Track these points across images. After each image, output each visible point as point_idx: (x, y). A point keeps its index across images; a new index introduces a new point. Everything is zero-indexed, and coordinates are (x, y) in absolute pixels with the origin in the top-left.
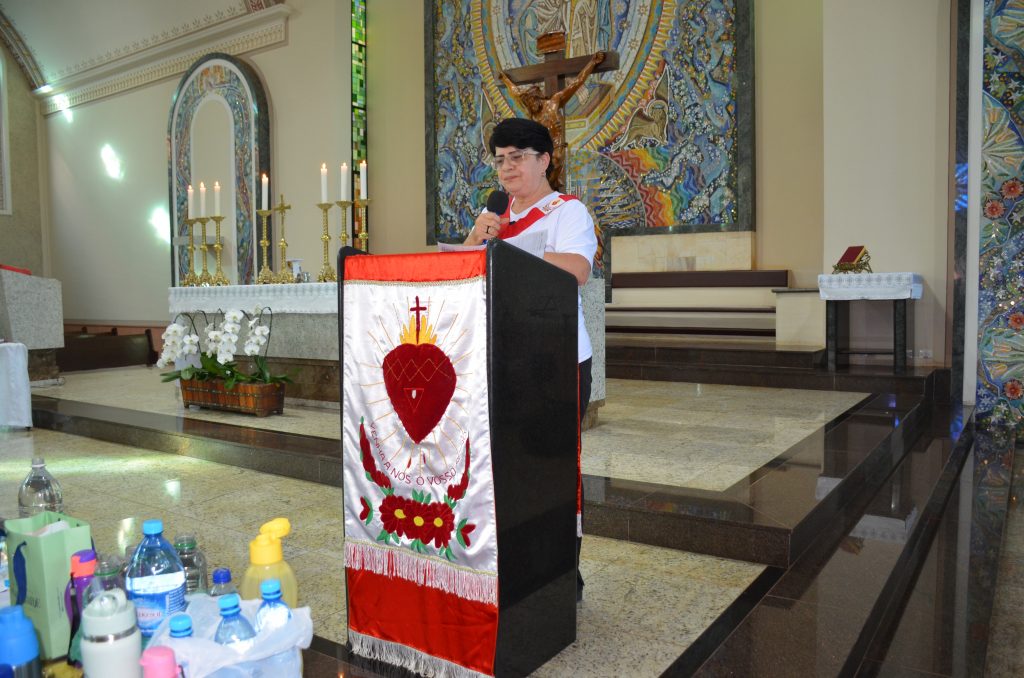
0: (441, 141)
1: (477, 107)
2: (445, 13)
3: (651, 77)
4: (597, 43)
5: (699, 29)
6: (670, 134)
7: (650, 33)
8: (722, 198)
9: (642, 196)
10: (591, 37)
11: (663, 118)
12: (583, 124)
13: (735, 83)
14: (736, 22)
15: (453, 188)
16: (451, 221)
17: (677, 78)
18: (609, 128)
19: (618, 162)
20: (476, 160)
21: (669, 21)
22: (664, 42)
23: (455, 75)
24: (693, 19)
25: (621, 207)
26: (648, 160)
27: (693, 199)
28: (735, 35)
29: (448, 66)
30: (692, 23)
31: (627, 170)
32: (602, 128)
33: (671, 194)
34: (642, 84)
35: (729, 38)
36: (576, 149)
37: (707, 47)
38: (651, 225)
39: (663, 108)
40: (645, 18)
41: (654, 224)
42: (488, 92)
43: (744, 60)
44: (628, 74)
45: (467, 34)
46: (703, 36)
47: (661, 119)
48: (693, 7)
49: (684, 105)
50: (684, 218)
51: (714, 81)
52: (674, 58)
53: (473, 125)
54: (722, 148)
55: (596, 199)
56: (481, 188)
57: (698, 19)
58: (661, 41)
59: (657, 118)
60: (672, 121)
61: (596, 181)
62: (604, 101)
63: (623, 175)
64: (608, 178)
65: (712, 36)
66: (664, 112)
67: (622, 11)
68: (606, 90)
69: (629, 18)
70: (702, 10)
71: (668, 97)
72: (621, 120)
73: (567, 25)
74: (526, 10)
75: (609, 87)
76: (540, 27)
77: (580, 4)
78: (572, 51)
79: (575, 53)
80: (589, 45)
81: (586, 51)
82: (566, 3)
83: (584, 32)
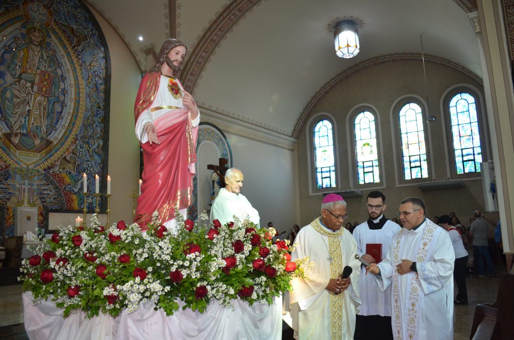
3: (70, 144)
4: (46, 120)
5: (91, 131)
6: (78, 170)
7: (71, 125)
9: (64, 195)
10: (44, 116)
11: (75, 163)
12: (36, 156)
14: (104, 133)
17: (81, 148)
18: (49, 161)
19: (53, 177)
21: (80, 123)
22: (77, 131)
24: (89, 126)
25: (53, 199)
26: (68, 180)
27: (86, 199)
28: (104, 138)
30: (89, 127)
31: (57, 182)
32: (46, 160)
33: (77, 196)
34: (67, 144)
35: (101, 138)
36: (32, 167)
37: (94, 139)
39: (75, 158)
40: (70, 118)
41: (69, 208)
43: (105, 148)
44: (60, 139)
46: (92, 134)
47: (74, 162)
48: (89, 121)
49: (84, 159)
50: (82, 207)
51: (96, 153)
52: (81, 139)
55: (41, 194)
57: (91, 127)
58: (76, 130)
59: (72, 162)
60: (78, 165)
61: (41, 185)
62: (48, 148)
63: (55, 184)
64: (48, 185)
65: (96, 135)
66: (75, 160)
67: (60, 110)
68: (49, 143)
69: (62, 115)
70: (93, 124)
71: (78, 155)
72: (56, 159)
73: (31, 105)
74: (7, 87)
75: (51, 142)
76: (15, 100)
77: (39, 98)
78: (33, 119)
79: (34, 121)
80: (42, 119)
81: (41, 122)
82: (32, 95)
83: (40, 112)
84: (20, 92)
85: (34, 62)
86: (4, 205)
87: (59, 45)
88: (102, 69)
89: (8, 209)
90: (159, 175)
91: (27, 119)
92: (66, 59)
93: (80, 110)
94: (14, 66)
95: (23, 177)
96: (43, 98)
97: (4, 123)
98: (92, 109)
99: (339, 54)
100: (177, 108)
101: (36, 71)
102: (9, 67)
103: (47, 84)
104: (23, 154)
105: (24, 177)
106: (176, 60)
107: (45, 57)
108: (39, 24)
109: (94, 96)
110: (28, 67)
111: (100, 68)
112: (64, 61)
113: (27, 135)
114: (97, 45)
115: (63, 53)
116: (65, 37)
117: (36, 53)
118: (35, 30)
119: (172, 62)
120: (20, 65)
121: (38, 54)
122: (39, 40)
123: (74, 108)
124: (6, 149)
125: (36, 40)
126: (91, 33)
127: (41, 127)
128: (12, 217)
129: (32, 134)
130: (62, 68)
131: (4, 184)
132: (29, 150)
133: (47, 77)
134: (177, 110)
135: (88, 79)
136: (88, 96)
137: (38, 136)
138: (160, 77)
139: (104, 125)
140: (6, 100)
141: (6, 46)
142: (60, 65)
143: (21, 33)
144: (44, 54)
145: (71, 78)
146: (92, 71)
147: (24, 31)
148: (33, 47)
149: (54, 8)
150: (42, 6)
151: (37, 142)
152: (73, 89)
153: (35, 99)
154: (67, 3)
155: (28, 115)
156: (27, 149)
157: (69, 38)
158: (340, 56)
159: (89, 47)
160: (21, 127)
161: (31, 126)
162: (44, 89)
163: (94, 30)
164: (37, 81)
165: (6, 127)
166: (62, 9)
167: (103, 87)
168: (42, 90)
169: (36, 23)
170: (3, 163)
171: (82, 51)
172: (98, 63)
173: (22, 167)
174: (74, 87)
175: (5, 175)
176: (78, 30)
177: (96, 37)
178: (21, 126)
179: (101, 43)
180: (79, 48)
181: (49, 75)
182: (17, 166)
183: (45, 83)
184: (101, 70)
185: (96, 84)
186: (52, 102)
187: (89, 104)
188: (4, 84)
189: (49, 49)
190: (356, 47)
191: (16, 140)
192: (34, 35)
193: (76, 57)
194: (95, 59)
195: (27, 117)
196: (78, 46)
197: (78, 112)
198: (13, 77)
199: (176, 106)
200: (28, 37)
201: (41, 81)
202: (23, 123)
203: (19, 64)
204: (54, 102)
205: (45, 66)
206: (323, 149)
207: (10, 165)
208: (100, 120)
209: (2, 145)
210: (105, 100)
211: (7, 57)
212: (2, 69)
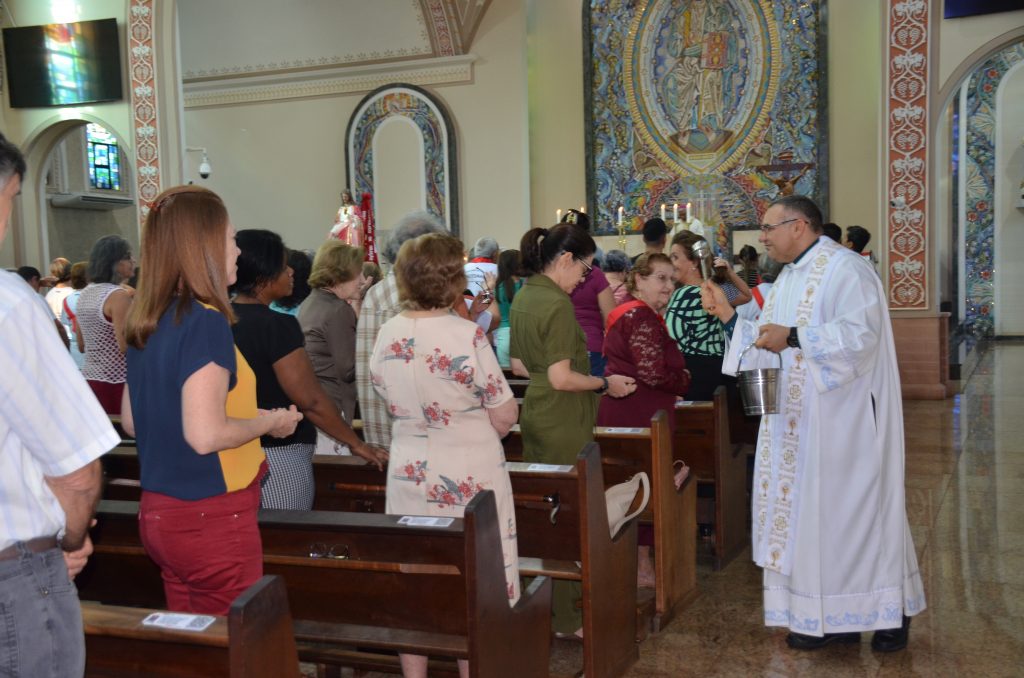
0: (599, 162)
1: (629, 140)
2: (601, 69)
3: (760, 128)
5: (794, 100)
7: (760, 99)
9: (755, 205)
11: (769, 155)
12: (711, 157)
13: (818, 135)
14: (818, 97)
15: (609, 196)
16: (608, 220)
17: (779, 130)
18: (730, 160)
19: (737, 182)
20: (628, 177)
21: (774, 93)
22: (770, 106)
23: (610, 116)
24: (790, 93)
25: (740, 212)
26: (759, 182)
28: (818, 106)
29: (603, 108)
30: (790, 96)
31: (744, 188)
32: (725, 160)
34: (754, 132)
35: (814, 107)
36: (708, 173)
39: (769, 149)
40: (757, 89)
42: (638, 129)
43: (823, 122)
44: (745, 126)
45: (620, 86)
46: (796, 104)
47: (767, 155)
48: (790, 85)
49: (783, 148)
51: (805, 134)
52: (777, 117)
53: (625, 152)
55: (722, 207)
56: (633, 197)
57: (793, 93)
58: (768, 105)
59: (765, 155)
61: (721, 195)
62: (728, 142)
63: (741, 191)
64: (730, 193)
65: (803, 105)
66: (769, 151)
67: (741, 83)
68: (728, 134)
69: (745, 89)
70: (796, 88)
71: (773, 142)
72: (740, 155)
73: (700, 88)
74: (668, 75)
75: (731, 133)
76: (679, 88)
77: (710, 75)
78: (703, 107)
79: (706, 109)
81: (714, 107)
82: (699, 74)
83: (713, 95)
84: (685, 76)
85: (699, 26)
93: (773, 73)
94: (675, 42)
96: (715, 74)
97: (669, 123)
98: (794, 63)
101: (703, 38)
102: (668, 47)
103: (720, 50)
104: (695, 158)
105: (697, 188)
107: (713, 11)
109: (797, 42)
110: (692, 35)
112: (743, 4)
113: (699, 131)
117: (701, 11)
120: (682, 37)
121: (703, 11)
123: (763, 72)
124: (674, 155)
127: (715, 115)
129: (704, 128)
130: (740, 17)
131: (674, 200)
132: (701, 150)
133: (718, 40)
135: (784, 16)
136: (784, 44)
137: (712, 129)
139: (818, 84)
140: (669, 92)
141: (663, 19)
144: (712, 7)
145: (754, 27)
148: (696, 4)
151: (712, 137)
152: (760, 43)
153: (704, 79)
155: (697, 104)
160: (689, 122)
161: (702, 117)
162: (716, 60)
164: (705, 51)
165: (671, 127)
167: (812, 19)
168: (712, 62)
170: (671, 173)
173: (694, 174)
174: (761, 39)
175: (675, 188)
181: (721, 36)
182: (689, 174)
183: (717, 50)
185: (799, 19)
186: (729, 74)
187: (788, 58)
191: (684, 141)
195: (696, 107)
197: (769, 76)
198: (674, 58)
201: (711, 50)
202: (692, 115)
203: (680, 37)
204: (732, 73)
205: (715, 25)
207: (679, 175)
208: (809, 78)
209: (668, 151)
210: (817, 40)
211: (666, 33)
212: (661, 52)
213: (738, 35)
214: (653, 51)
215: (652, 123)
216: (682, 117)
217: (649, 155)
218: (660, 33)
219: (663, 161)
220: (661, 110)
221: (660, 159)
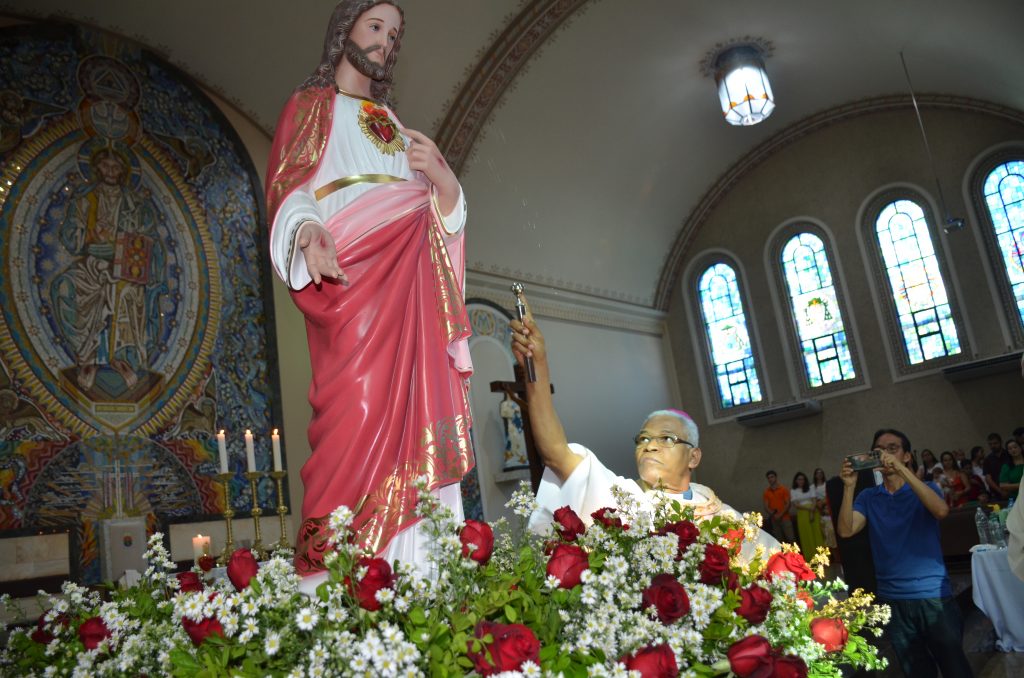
3: (199, 376)
4: (146, 332)
5: (240, 344)
7: (197, 336)
8: (267, 487)
9: (198, 484)
10: (139, 325)
11: (213, 414)
12: (132, 409)
13: (269, 394)
14: (266, 346)
17: (224, 381)
18: (159, 416)
19: (171, 450)
21: (214, 331)
22: (210, 348)
24: (234, 335)
25: (177, 495)
26: (201, 451)
27: (244, 488)
28: (267, 356)
30: (234, 339)
31: (181, 459)
32: (153, 415)
34: (193, 376)
35: (262, 358)
36: (126, 433)
37: (247, 360)
38: (208, 512)
39: (212, 405)
40: (192, 322)
41: (210, 511)
43: (275, 378)
44: (178, 369)
46: (243, 350)
47: (211, 414)
48: (233, 325)
49: (230, 405)
50: (237, 505)
51: (254, 389)
52: (220, 364)
54: (264, 445)
55: (150, 487)
57: (238, 336)
58: (208, 347)
59: (207, 413)
60: (220, 418)
61: (148, 468)
62: (155, 390)
63: (177, 464)
64: (161, 466)
65: (250, 353)
66: (213, 409)
67: (171, 309)
68: (155, 379)
69: (178, 318)
70: (241, 330)
71: (217, 397)
72: (174, 411)
73: (112, 306)
74: (60, 275)
75: (160, 377)
76: (79, 298)
77: (127, 290)
78: (117, 333)
79: (122, 336)
80: (137, 332)
81: (134, 337)
82: (111, 284)
83: (131, 318)
84: (88, 283)
85: (110, 219)
86: (74, 518)
87: (156, 178)
88: (249, 216)
89: (83, 527)
90: (360, 384)
91: (106, 336)
92: (174, 205)
93: (213, 305)
94: (72, 230)
95: (108, 455)
96: (134, 289)
97: (60, 349)
99: (732, 118)
100: (393, 179)
101: (116, 236)
102: (61, 235)
103: (141, 259)
104: (106, 408)
105: (110, 456)
106: (377, 47)
107: (131, 205)
108: (113, 142)
109: (239, 273)
110: (99, 229)
111: (243, 214)
112: (171, 209)
113: (110, 369)
114: (233, 170)
115: (166, 192)
116: (168, 160)
117: (113, 200)
118: (107, 155)
119: (364, 53)
120: (83, 227)
121: (117, 200)
122: (116, 173)
123: (200, 302)
124: (70, 402)
125: (111, 174)
126: (218, 146)
127: (136, 347)
128: (95, 543)
129: (118, 364)
130: (168, 223)
131: (71, 476)
132: (114, 398)
133: (138, 245)
134: (394, 187)
135: (223, 239)
136: (226, 273)
137: (131, 368)
138: (332, 98)
139: (265, 329)
140: (62, 302)
141: (53, 193)
142: (162, 220)
143: (80, 164)
144: (129, 199)
145: (186, 239)
146: (228, 222)
147: (86, 159)
148: (106, 188)
149: (141, 106)
150: (117, 107)
151: (132, 379)
152: (194, 263)
153: (118, 294)
154: (166, 93)
155: (107, 327)
156: (112, 396)
157: (176, 161)
158: (734, 123)
159: (217, 173)
160: (95, 354)
161: (115, 349)
162: (135, 271)
163: (225, 139)
164: (119, 255)
165: (65, 356)
166: (156, 106)
167: (254, 252)
168: (131, 273)
169: (107, 140)
170: (65, 431)
171: (205, 184)
172: (239, 205)
173: (104, 434)
174: (195, 258)
175: (72, 455)
176: (193, 145)
177: (229, 154)
178: (95, 352)
179: (241, 164)
180: (197, 179)
181: (142, 241)
182: (95, 434)
183: (136, 258)
184: (246, 219)
185: (239, 248)
186: (154, 295)
187: (229, 290)
188: (54, 269)
189: (137, 189)
190: (767, 98)
191: (88, 382)
192: (106, 165)
193: (193, 198)
194: (233, 198)
195: (106, 331)
196: (196, 175)
197: (208, 308)
198: (71, 253)
199: (390, 173)
200: (95, 170)
201: (128, 255)
202: (99, 343)
203: (81, 226)
204: (159, 294)
205: (133, 224)
206: (724, 324)
207: (79, 434)
208: (255, 321)
209: (60, 394)
210: (261, 277)
211: (57, 214)
212: (48, 239)
213: (165, 246)
214: (35, 235)
215: (31, 345)
216: (84, 344)
217: (22, 397)
218: (47, 211)
219: (50, 409)
220: (48, 326)
221: (44, 406)
